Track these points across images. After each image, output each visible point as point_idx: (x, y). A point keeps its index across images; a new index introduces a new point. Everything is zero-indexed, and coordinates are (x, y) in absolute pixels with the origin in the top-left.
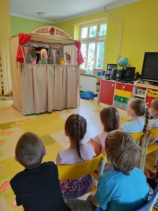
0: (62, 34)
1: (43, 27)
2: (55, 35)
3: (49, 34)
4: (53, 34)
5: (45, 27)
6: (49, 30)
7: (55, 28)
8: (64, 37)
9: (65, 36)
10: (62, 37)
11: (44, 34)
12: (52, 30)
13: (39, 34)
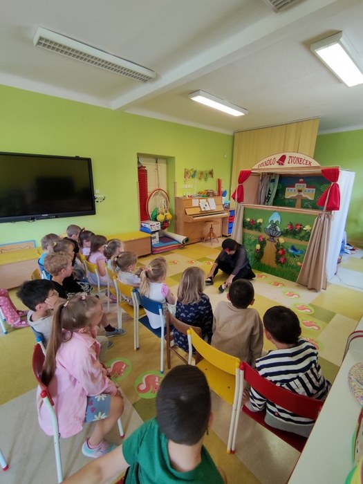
0: (299, 160)
1: (269, 158)
2: (286, 165)
3: (276, 165)
4: (282, 164)
5: (272, 157)
6: (277, 160)
7: (288, 155)
8: (302, 165)
9: (305, 162)
10: (298, 165)
11: (269, 167)
12: (283, 158)
13: (262, 167)
